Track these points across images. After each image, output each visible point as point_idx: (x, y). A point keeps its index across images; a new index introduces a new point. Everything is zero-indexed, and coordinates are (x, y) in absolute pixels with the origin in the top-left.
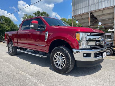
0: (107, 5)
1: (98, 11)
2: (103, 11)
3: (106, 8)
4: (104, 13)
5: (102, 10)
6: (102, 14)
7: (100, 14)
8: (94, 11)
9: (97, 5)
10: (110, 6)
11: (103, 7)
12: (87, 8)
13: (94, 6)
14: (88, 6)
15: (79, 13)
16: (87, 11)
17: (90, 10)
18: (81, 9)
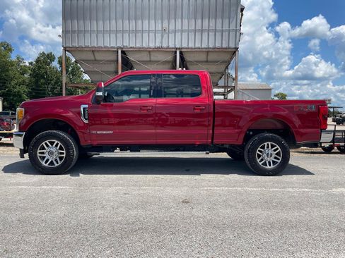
0: (161, 42)
1: (140, 50)
2: (152, 54)
3: (158, 50)
4: (153, 58)
5: (149, 51)
6: (149, 59)
7: (142, 60)
8: (131, 48)
9: (139, 35)
10: (168, 47)
11: (152, 45)
12: (113, 36)
13: (132, 36)
14: (117, 32)
15: (88, 44)
16: (113, 44)
17: (119, 44)
18: (94, 35)
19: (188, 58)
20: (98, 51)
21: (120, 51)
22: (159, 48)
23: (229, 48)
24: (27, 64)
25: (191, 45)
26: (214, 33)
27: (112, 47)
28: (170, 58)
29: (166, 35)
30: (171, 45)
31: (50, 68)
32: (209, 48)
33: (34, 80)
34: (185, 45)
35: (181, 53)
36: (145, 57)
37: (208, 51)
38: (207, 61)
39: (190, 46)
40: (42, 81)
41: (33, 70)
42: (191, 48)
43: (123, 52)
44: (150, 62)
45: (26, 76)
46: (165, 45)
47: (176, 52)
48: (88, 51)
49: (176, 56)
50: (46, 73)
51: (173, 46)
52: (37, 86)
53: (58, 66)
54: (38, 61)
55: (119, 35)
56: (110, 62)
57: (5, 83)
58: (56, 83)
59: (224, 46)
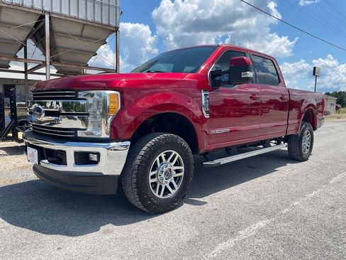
22: (18, 4)
23: (109, 26)
25: (64, 12)
32: (86, 20)
34: (58, 12)
37: (85, 24)
38: (81, 36)
42: (64, 16)
46: (27, 4)
51: (40, 8)
59: (104, 22)
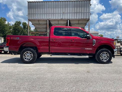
0: (63, 17)
1: (55, 20)
2: (59, 21)
3: (62, 20)
4: (60, 23)
6: (58, 23)
7: (56, 23)
8: (52, 19)
9: (55, 15)
10: (65, 19)
11: (59, 18)
12: (46, 15)
13: (52, 15)
14: (47, 14)
15: (37, 18)
16: (46, 18)
17: (48, 18)
18: (39, 15)
19: (72, 22)
20: (40, 21)
21: (48, 21)
22: (61, 19)
23: (86, 19)
24: (12, 25)
25: (73, 18)
26: (81, 14)
27: (45, 19)
28: (65, 22)
29: (64, 14)
30: (66, 18)
31: (20, 27)
32: (79, 19)
33: (14, 31)
34: (71, 18)
35: (69, 21)
36: (57, 22)
39: (75, 18)
40: (17, 31)
41: (14, 28)
42: (73, 19)
43: (49, 21)
44: (58, 24)
45: (11, 29)
46: (64, 18)
47: (68, 21)
48: (37, 20)
49: (68, 22)
50: (18, 28)
51: (67, 18)
52: (15, 33)
53: (22, 26)
54: (15, 24)
55: (48, 15)
56: (44, 24)
57: (4, 32)
58: (21, 32)
59: (85, 18)
